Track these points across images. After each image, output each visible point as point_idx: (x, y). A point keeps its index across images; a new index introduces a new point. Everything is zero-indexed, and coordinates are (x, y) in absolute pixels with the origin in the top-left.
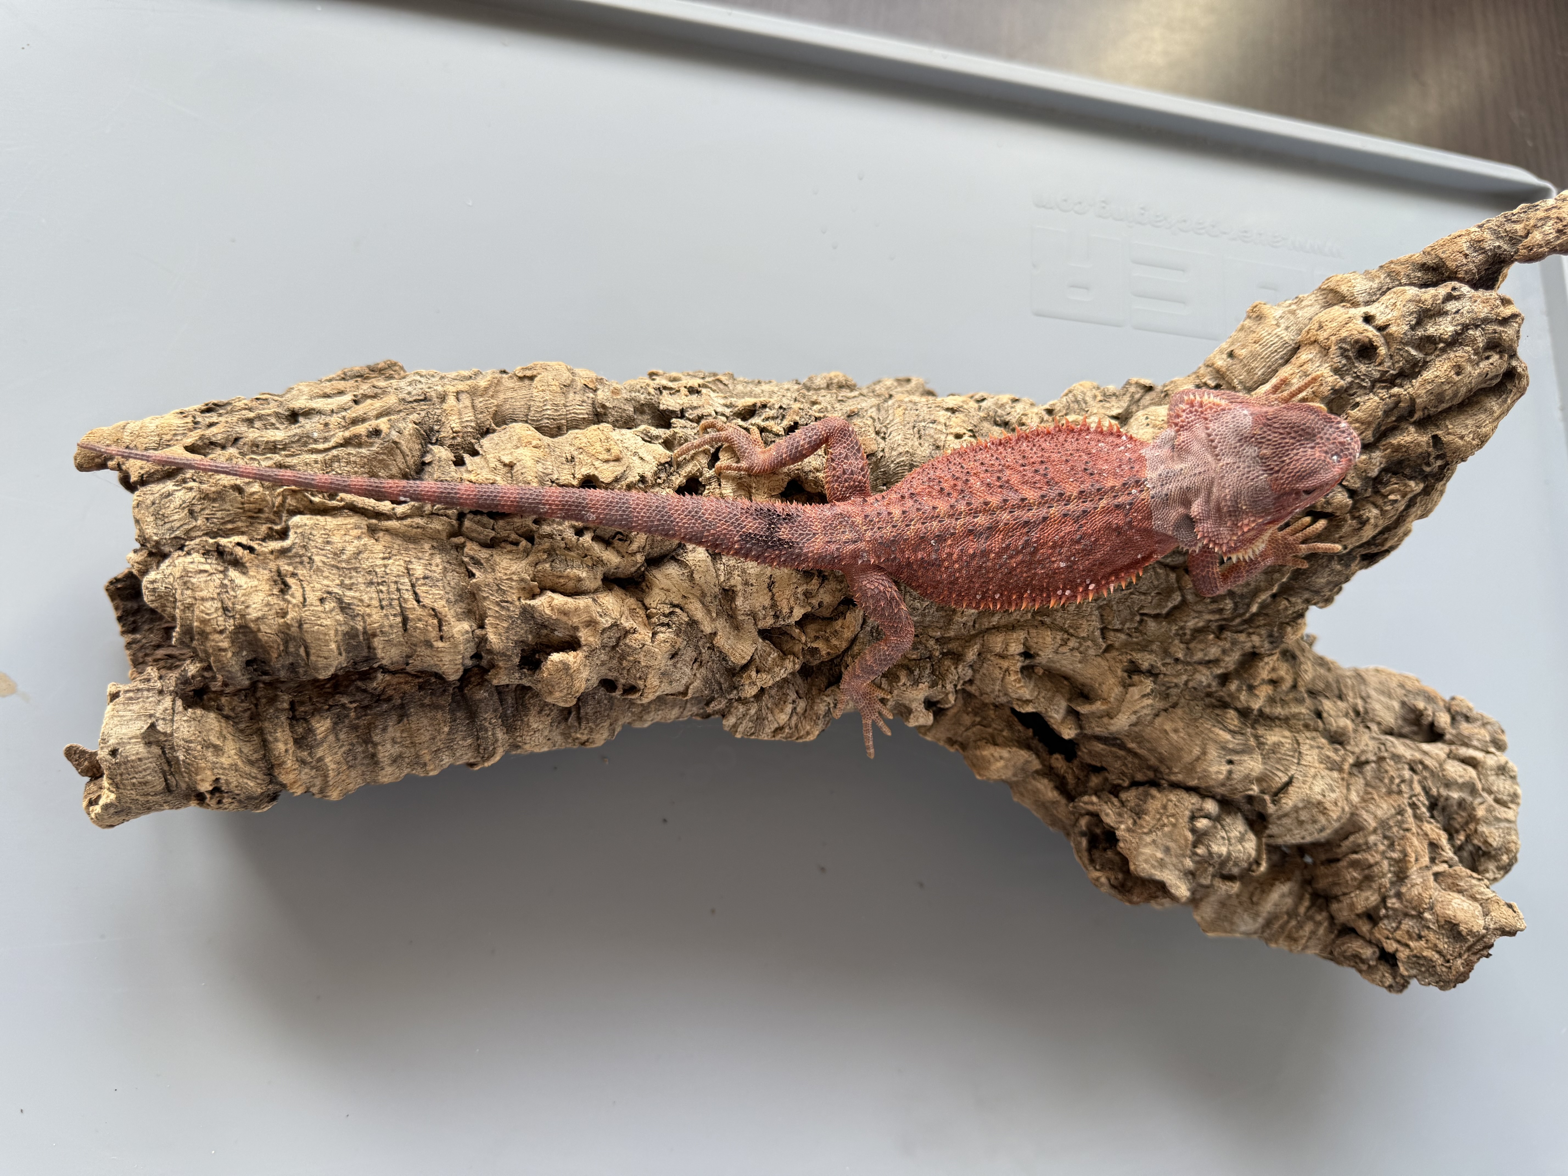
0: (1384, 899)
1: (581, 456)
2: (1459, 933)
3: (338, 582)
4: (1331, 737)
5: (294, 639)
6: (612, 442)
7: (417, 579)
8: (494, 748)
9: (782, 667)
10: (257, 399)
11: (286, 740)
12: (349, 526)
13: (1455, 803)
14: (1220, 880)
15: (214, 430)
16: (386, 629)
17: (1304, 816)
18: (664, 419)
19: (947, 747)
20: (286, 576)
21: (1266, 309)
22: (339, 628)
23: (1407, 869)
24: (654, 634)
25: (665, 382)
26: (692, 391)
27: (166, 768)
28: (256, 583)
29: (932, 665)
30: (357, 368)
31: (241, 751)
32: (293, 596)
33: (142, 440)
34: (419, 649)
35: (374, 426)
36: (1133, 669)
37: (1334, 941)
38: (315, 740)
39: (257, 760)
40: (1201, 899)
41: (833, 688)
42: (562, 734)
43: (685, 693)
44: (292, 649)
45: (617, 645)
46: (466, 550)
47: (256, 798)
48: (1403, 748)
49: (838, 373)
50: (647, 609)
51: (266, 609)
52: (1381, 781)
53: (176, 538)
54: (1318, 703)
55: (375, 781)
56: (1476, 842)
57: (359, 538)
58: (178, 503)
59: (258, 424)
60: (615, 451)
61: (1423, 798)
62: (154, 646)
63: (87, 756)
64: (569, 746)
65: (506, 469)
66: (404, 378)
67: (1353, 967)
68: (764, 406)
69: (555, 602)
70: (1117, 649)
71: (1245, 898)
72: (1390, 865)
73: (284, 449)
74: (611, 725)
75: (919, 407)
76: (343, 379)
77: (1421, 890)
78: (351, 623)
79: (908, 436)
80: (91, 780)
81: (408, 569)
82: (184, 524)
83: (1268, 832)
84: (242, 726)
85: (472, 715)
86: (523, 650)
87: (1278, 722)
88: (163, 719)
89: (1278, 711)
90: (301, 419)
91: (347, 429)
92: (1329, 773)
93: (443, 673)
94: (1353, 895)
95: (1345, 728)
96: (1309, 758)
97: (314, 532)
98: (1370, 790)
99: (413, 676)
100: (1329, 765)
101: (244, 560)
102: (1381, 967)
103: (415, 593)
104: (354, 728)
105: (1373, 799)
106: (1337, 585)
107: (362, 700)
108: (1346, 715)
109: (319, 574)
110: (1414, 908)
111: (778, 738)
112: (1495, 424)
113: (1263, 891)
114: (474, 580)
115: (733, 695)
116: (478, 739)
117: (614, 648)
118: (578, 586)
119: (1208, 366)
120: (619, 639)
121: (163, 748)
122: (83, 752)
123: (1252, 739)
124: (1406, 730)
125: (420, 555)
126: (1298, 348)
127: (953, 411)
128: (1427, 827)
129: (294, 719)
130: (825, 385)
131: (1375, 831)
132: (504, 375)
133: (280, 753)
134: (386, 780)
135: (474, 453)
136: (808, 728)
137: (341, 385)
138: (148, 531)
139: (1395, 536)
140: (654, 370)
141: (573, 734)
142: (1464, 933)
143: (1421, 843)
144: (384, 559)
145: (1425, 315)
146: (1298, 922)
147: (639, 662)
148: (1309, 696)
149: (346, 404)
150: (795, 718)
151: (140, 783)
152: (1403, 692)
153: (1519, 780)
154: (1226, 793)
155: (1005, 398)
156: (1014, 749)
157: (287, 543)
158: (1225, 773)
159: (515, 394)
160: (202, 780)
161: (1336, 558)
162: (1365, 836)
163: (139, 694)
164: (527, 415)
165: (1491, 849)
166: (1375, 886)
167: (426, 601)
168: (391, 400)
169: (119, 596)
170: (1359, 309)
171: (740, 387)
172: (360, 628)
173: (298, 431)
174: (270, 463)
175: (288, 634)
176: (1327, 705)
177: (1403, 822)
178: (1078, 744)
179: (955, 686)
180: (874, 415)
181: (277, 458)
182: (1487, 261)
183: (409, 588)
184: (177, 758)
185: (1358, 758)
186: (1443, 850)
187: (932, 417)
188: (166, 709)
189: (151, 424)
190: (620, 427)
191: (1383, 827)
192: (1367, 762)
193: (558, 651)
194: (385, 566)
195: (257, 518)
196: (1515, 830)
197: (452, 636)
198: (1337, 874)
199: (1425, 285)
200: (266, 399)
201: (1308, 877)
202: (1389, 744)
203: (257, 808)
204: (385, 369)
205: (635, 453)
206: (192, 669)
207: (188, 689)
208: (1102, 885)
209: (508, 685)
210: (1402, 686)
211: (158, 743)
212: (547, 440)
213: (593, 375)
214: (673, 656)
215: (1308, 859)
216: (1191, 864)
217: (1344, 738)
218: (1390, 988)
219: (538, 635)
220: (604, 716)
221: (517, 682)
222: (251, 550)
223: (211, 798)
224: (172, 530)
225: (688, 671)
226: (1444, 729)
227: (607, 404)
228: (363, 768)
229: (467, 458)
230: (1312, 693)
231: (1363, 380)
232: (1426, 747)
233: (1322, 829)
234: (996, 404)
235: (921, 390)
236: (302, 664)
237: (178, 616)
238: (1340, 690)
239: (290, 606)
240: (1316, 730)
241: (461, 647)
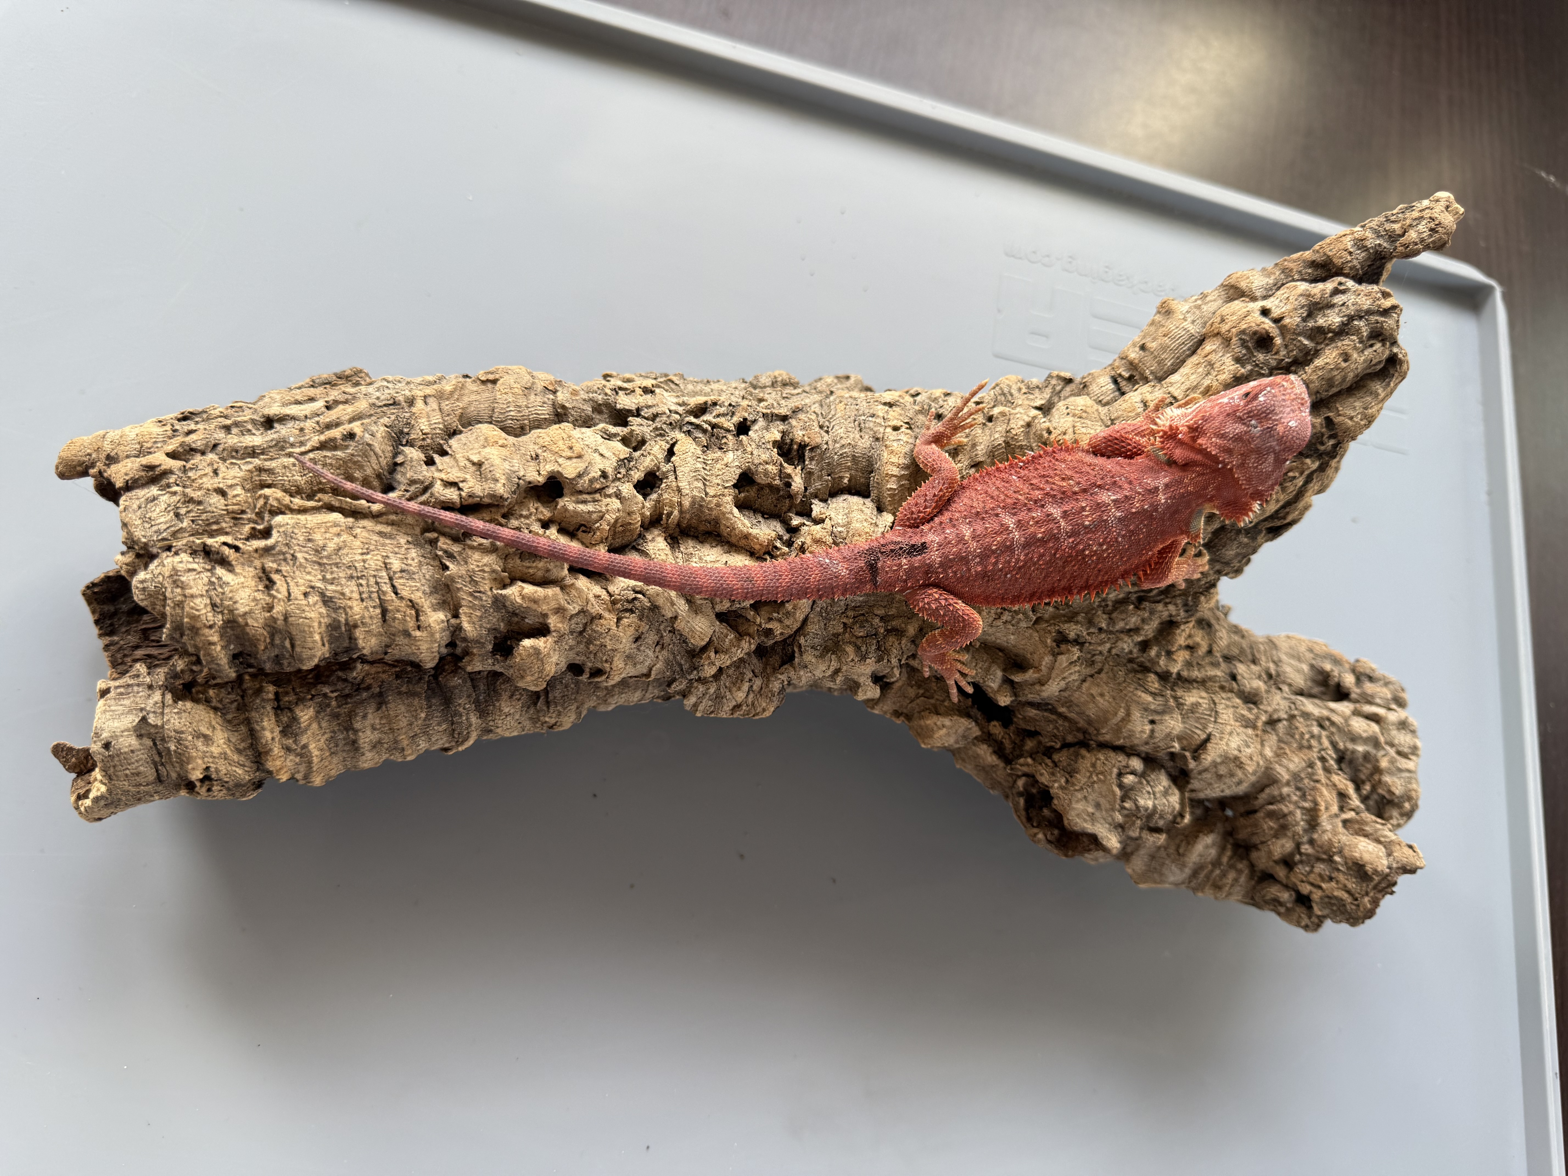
0: (1298, 845)
1: (545, 454)
2: (1366, 873)
3: (320, 577)
4: (1246, 697)
5: (280, 632)
6: (573, 441)
7: (395, 573)
8: (468, 733)
9: (739, 647)
10: (232, 407)
11: (272, 729)
12: (328, 525)
13: (1360, 756)
14: (1148, 832)
15: (193, 437)
16: (367, 620)
17: (1223, 770)
18: (621, 417)
19: (894, 719)
20: (270, 572)
21: (1174, 305)
22: (322, 620)
23: (1318, 816)
24: (619, 620)
25: (620, 383)
26: (647, 391)
27: (157, 759)
28: (242, 580)
29: (878, 642)
30: (325, 376)
31: (230, 741)
32: (278, 591)
33: (122, 448)
34: (398, 639)
35: (348, 430)
36: (1062, 639)
37: (1254, 888)
38: (300, 728)
39: (245, 749)
40: (1132, 853)
41: (786, 666)
42: (531, 719)
43: (648, 675)
44: (277, 641)
45: (584, 630)
46: (439, 544)
47: (244, 786)
48: (1310, 706)
49: (781, 372)
50: (611, 595)
51: (253, 604)
52: (1293, 736)
53: (164, 539)
54: (1232, 667)
55: (355, 767)
56: (1380, 791)
57: (339, 535)
58: (163, 507)
59: (234, 430)
60: (577, 448)
61: (1331, 752)
62: (132, 647)
63: (74, 753)
64: (538, 730)
65: (474, 468)
66: (370, 384)
67: (1272, 910)
68: (715, 404)
69: (526, 591)
70: (1047, 621)
71: (1172, 850)
72: (1303, 814)
73: (263, 454)
74: (577, 708)
75: (859, 402)
76: (312, 386)
77: (1330, 836)
78: (334, 615)
79: (850, 429)
80: (78, 776)
81: (385, 564)
82: (172, 526)
83: (1190, 786)
84: (229, 717)
85: (447, 701)
86: (495, 638)
87: (1195, 685)
88: (154, 712)
89: (1196, 674)
90: (276, 425)
91: (322, 433)
92: (1244, 730)
93: (421, 661)
94: (1269, 843)
95: (1258, 689)
96: (1225, 717)
97: (296, 531)
98: (1283, 745)
99: (390, 665)
100: (1244, 723)
101: (231, 559)
102: (1298, 909)
103: (393, 586)
104: (335, 716)
105: (1285, 753)
106: (1245, 557)
107: (343, 689)
108: (1259, 677)
109: (302, 570)
110: (1325, 853)
111: (735, 715)
112: (1380, 405)
113: (1188, 843)
114: (448, 573)
115: (694, 675)
116: (452, 724)
117: (581, 633)
118: (546, 575)
119: (1122, 358)
120: (585, 625)
121: (154, 741)
122: (71, 749)
123: (1171, 700)
124: (1316, 690)
125: (396, 549)
126: (1204, 340)
127: (890, 405)
128: (1335, 778)
129: (279, 709)
130: (770, 383)
131: (1288, 784)
132: (468, 380)
133: (267, 741)
134: (366, 765)
135: (443, 453)
136: (764, 704)
137: (312, 392)
138: (136, 533)
139: (1295, 509)
140: (609, 372)
141: (542, 718)
142: (1370, 873)
143: (1330, 793)
144: (362, 554)
145: (1315, 308)
146: (1222, 871)
147: (605, 646)
148: (1224, 661)
149: (318, 410)
150: (751, 696)
151: (132, 774)
152: (1312, 655)
153: (1419, 733)
154: (1150, 751)
155: (938, 392)
156: (955, 717)
157: (270, 542)
158: (1148, 732)
159: (478, 397)
160: (193, 769)
161: (1243, 531)
162: (1279, 789)
163: (130, 690)
164: (491, 417)
165: (1394, 797)
166: (1289, 834)
167: (404, 593)
168: (362, 405)
169: (96, 600)
170: (1256, 303)
171: (690, 387)
172: (343, 620)
173: (275, 436)
174: (250, 467)
175: (274, 628)
176: (1241, 669)
177: (1313, 774)
178: (1013, 711)
179: (900, 660)
180: (818, 410)
181: (256, 462)
182: (1369, 258)
183: (387, 581)
184: (168, 749)
185: (1270, 716)
186: (1350, 799)
187: (871, 411)
188: (157, 703)
189: (131, 432)
190: (580, 426)
191: (1295, 779)
192: (1279, 720)
193: (529, 638)
194: (364, 561)
195: (240, 518)
196: (1416, 779)
197: (429, 626)
198: (1256, 825)
199: (1315, 280)
200: (241, 407)
201: (1229, 829)
202: (1298, 703)
203: (243, 796)
204: (352, 376)
205: (596, 451)
206: (180, 664)
207: (177, 683)
208: (1039, 841)
209: (479, 672)
210: (1311, 650)
211: (149, 736)
212: (511, 439)
213: (552, 378)
214: (637, 640)
215: (1229, 813)
216: (1120, 817)
217: (1257, 698)
218: (1306, 928)
219: (509, 623)
220: (571, 699)
221: (489, 668)
222: (237, 549)
223: (201, 787)
224: (158, 532)
225: (650, 653)
226: (1349, 689)
227: (567, 405)
228: (344, 754)
229: (437, 458)
230: (1227, 659)
231: (1262, 368)
232: (1333, 705)
233: (1239, 783)
234: (930, 398)
235: (860, 386)
236: (287, 656)
237: (168, 613)
238: (1253, 655)
239: (276, 601)
240: (1231, 691)
241: (438, 636)
